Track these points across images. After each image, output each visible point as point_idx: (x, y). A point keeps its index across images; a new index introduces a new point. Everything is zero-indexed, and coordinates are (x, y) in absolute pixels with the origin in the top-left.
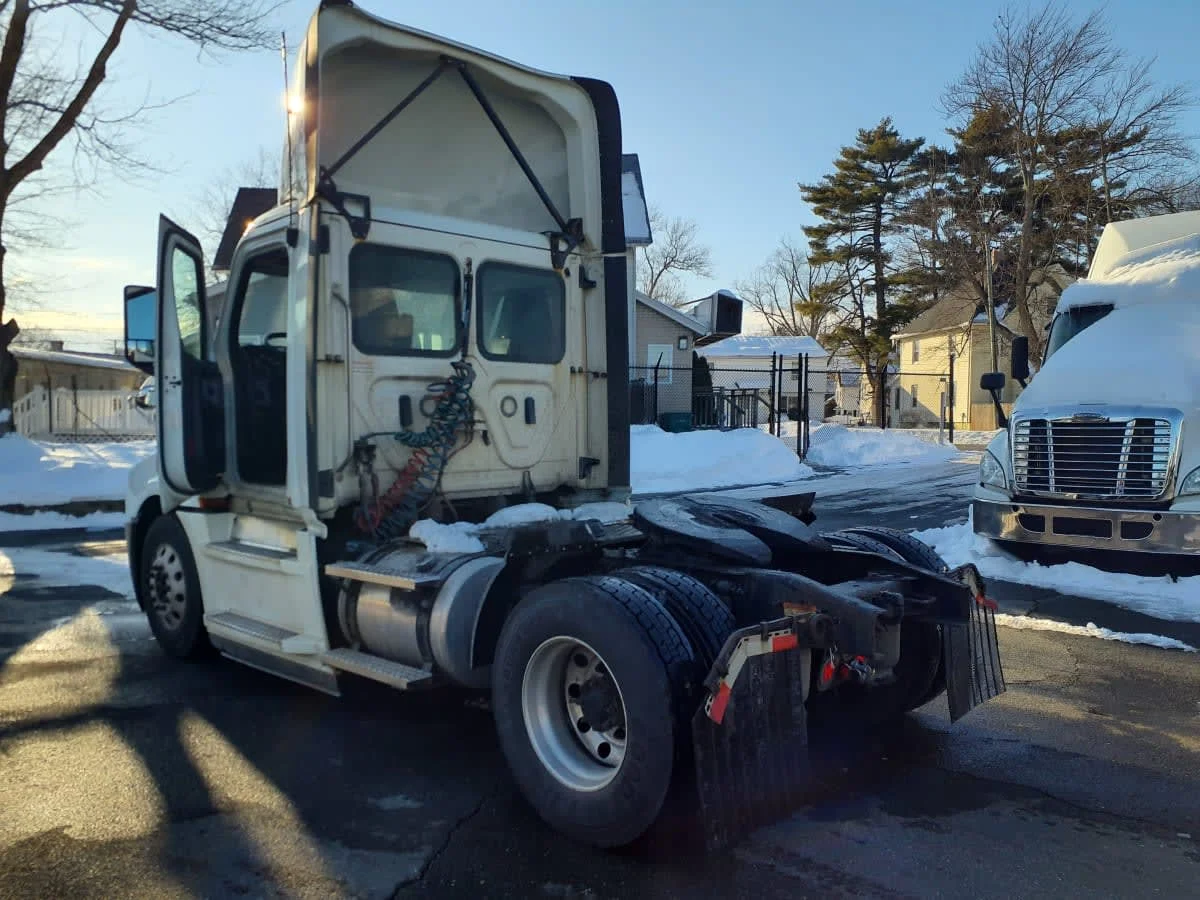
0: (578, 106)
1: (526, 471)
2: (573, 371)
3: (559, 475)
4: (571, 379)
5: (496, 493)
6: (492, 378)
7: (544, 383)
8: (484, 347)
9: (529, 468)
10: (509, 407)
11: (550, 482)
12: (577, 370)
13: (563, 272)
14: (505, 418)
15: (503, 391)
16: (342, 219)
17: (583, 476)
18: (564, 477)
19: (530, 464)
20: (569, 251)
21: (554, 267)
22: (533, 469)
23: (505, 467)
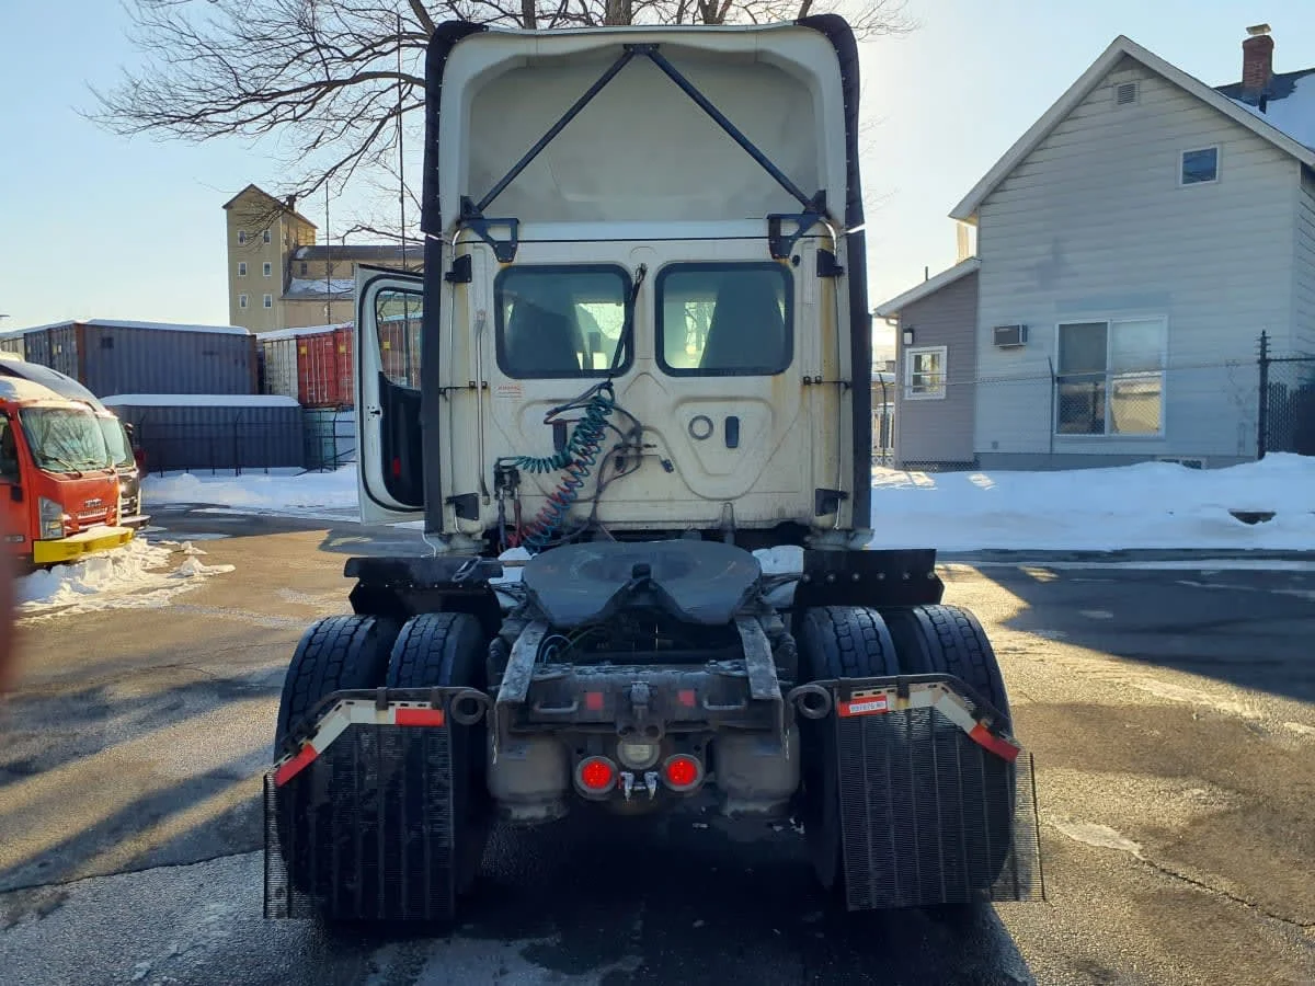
0: (815, 53)
1: (728, 501)
2: (807, 382)
3: (781, 511)
4: (802, 393)
6: (676, 396)
7: (759, 399)
8: (663, 362)
9: (730, 499)
10: (701, 428)
11: (765, 517)
12: (813, 380)
13: (789, 262)
14: (694, 441)
15: (694, 411)
16: (487, 246)
17: (822, 511)
18: (793, 512)
19: (733, 494)
20: (800, 234)
21: (774, 257)
22: (737, 501)
23: (694, 497)
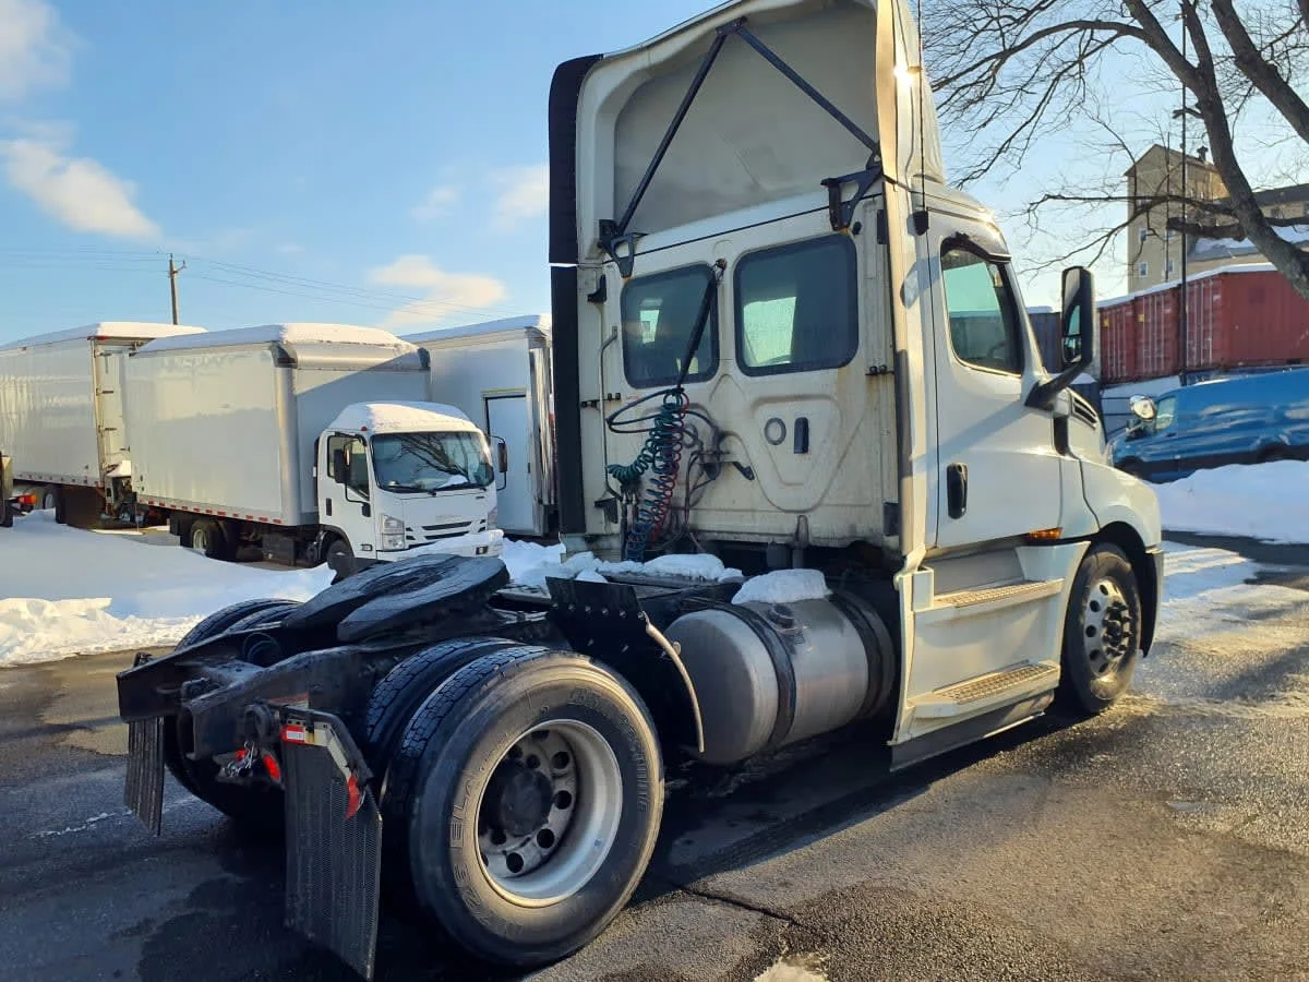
1: (802, 514)
2: (872, 372)
3: (853, 528)
4: (869, 386)
5: (763, 539)
6: (751, 398)
7: (825, 397)
8: (743, 361)
9: (804, 511)
10: (775, 432)
11: (837, 535)
13: (850, 232)
14: (770, 446)
15: (768, 412)
16: (615, 265)
17: (891, 532)
18: (862, 530)
19: (807, 506)
20: (860, 197)
21: (834, 229)
22: (812, 514)
23: (773, 509)
